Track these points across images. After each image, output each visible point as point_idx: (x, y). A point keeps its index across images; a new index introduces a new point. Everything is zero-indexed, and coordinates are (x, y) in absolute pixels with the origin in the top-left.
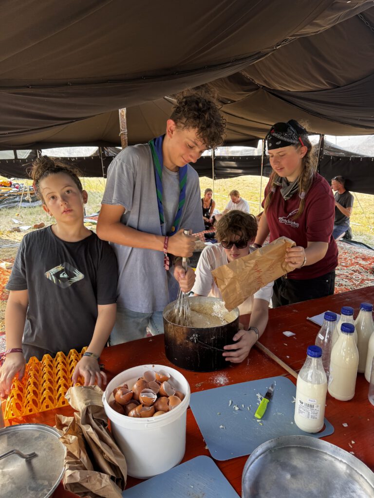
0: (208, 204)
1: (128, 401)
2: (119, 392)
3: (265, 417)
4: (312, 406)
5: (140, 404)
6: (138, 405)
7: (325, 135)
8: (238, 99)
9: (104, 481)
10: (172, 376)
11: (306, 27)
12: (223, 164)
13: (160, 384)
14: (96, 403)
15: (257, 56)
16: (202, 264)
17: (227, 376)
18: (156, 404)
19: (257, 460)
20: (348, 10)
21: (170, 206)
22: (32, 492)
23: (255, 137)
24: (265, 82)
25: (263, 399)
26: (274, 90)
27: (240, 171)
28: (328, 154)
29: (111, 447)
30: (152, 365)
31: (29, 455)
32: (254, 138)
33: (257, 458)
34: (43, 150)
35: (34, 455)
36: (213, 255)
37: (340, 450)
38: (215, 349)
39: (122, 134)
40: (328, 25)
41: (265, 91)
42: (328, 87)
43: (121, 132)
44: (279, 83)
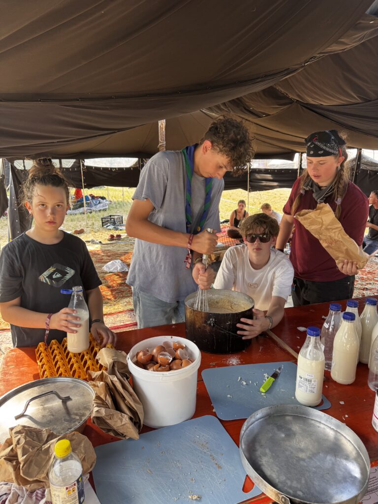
0: (241, 215)
1: (147, 362)
2: (141, 354)
3: (268, 392)
4: (310, 381)
5: (157, 363)
6: (155, 365)
7: (363, 149)
8: (273, 112)
9: (124, 420)
10: (187, 346)
11: (332, 46)
12: (258, 176)
13: (175, 351)
14: (121, 360)
15: (286, 72)
16: (225, 264)
17: (240, 359)
18: (171, 365)
19: (256, 422)
20: (372, 30)
21: (197, 207)
22: (66, 423)
23: (292, 150)
24: (299, 96)
25: (270, 377)
26: (307, 104)
27: (275, 184)
28: (365, 169)
29: (131, 395)
30: (170, 337)
31: (65, 398)
32: (290, 151)
33: (257, 420)
34: (85, 160)
35: (68, 399)
36: (235, 256)
37: (332, 419)
38: (229, 334)
39: (161, 146)
40: (353, 43)
41: (299, 105)
42: (360, 101)
43: (160, 144)
44: (311, 97)
